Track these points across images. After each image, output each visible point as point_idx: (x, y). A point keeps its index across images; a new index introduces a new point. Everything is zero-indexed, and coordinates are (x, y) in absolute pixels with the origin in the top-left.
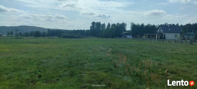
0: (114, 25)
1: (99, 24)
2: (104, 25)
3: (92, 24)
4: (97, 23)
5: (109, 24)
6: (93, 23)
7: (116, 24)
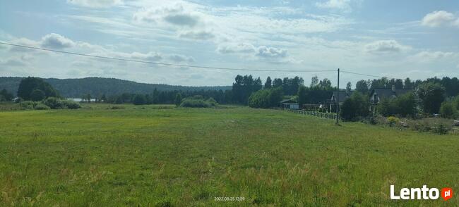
0: (278, 81)
1: (248, 79)
2: (259, 80)
3: (236, 79)
4: (246, 77)
5: (269, 80)
6: (238, 78)
7: (282, 79)
